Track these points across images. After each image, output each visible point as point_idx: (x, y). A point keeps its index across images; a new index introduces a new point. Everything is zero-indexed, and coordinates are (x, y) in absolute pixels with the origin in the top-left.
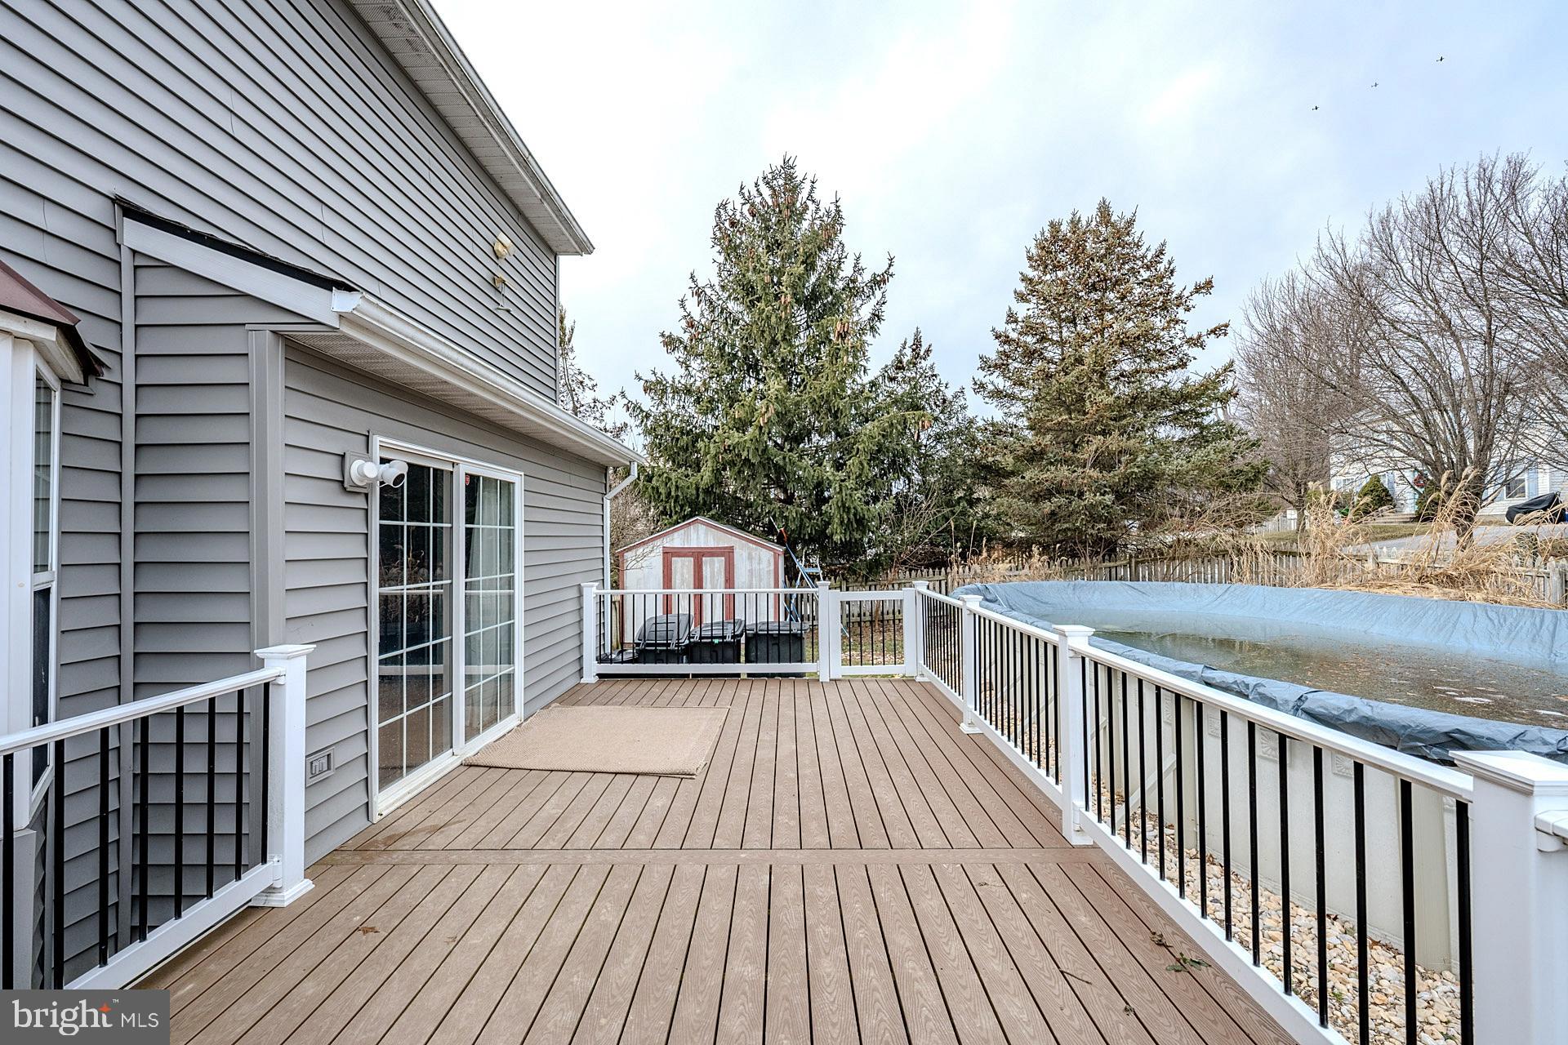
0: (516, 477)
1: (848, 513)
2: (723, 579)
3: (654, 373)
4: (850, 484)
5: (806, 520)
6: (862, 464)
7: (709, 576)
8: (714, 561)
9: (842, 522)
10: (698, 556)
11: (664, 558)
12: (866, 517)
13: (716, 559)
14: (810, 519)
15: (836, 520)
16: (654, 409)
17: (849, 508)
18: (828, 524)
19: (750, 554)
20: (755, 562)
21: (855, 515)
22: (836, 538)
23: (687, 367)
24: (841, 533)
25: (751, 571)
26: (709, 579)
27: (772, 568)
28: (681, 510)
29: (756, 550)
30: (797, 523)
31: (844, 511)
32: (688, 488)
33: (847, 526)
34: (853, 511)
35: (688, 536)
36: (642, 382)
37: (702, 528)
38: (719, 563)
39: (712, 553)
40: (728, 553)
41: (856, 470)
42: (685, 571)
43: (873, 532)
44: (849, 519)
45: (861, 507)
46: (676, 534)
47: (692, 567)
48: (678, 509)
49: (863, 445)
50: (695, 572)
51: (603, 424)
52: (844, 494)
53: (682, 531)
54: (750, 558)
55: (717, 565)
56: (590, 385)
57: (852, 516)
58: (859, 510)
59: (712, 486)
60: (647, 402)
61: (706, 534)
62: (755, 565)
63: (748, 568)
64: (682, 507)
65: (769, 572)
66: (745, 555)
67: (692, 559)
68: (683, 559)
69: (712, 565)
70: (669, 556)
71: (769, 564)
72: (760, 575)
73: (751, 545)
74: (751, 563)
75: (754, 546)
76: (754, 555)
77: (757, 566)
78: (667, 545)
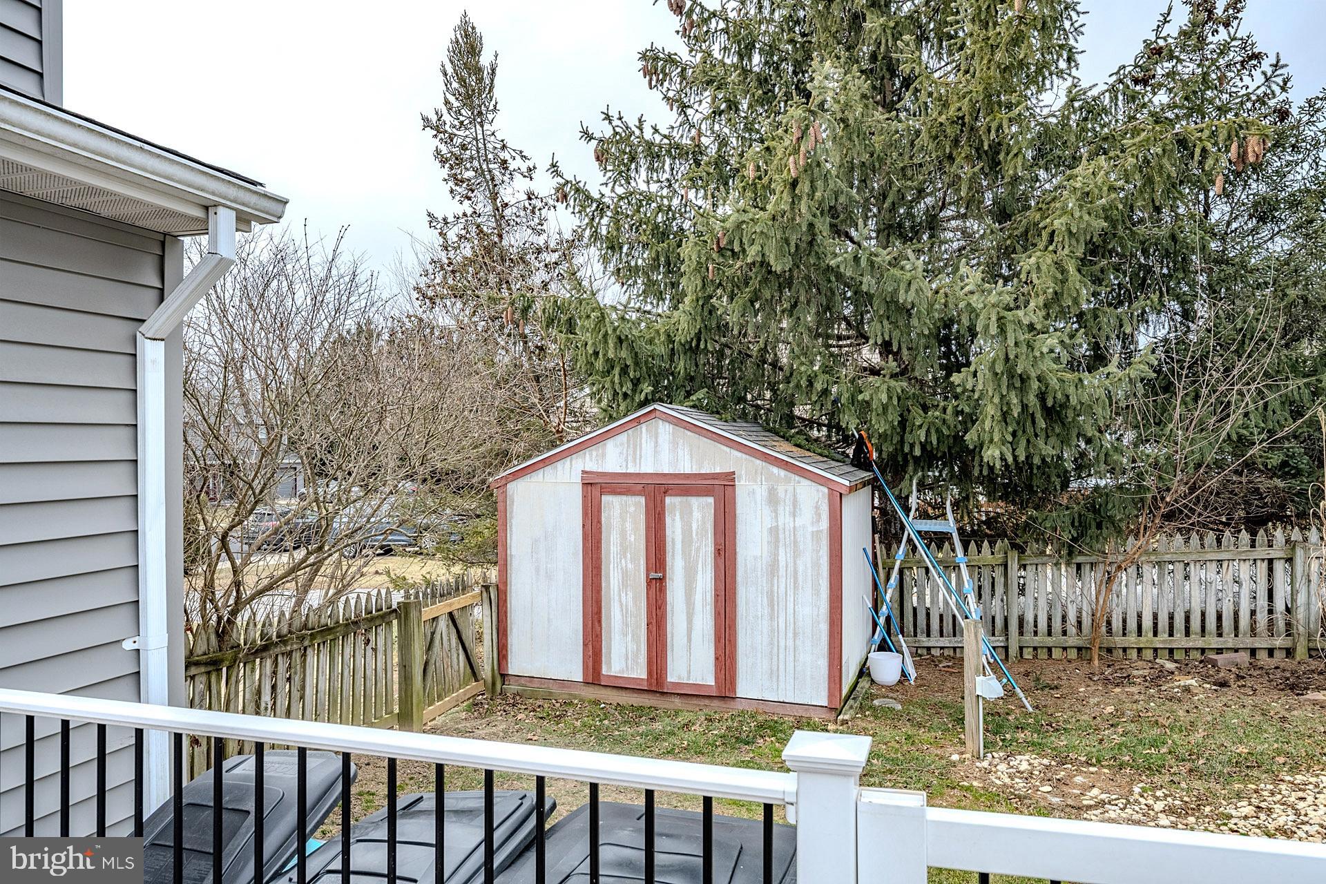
1: (1023, 390)
2: (710, 549)
3: (608, 118)
4: (1031, 314)
5: (916, 411)
6: (1063, 271)
7: (679, 541)
8: (690, 506)
9: (1005, 416)
10: (657, 492)
11: (584, 497)
12: (1074, 401)
13: (694, 500)
14: (925, 408)
15: (991, 410)
16: (607, 191)
17: (1024, 379)
18: (970, 420)
19: (772, 491)
20: (784, 509)
21: (1042, 397)
22: (991, 454)
23: (683, 108)
24: (1004, 442)
25: (774, 531)
26: (679, 546)
27: (824, 524)
28: (634, 391)
29: (788, 481)
30: (894, 417)
31: (1011, 386)
32: (651, 341)
33: (1020, 425)
34: (1035, 385)
35: (635, 447)
36: (594, 143)
37: (664, 429)
38: (701, 510)
39: (688, 486)
40: (722, 488)
41: (1046, 284)
42: (628, 526)
43: (1089, 441)
44: (1025, 407)
45: (1058, 377)
46: (610, 444)
47: (643, 517)
48: (627, 388)
49: (1064, 220)
50: (649, 528)
51: (545, 236)
52: (1011, 342)
53: (623, 437)
54: (773, 500)
55: (697, 515)
56: (524, 169)
57: (1032, 400)
58: (1053, 382)
59: (698, 336)
60: (595, 180)
61: (674, 444)
62: (785, 519)
63: (768, 523)
64: (636, 383)
65: (816, 535)
66: (761, 492)
67: (642, 500)
68: (624, 498)
69: (687, 514)
70: (596, 491)
71: (819, 515)
72: (795, 542)
73: (775, 470)
74: (776, 511)
75: (783, 473)
76: (781, 494)
77: (789, 520)
78: (592, 466)
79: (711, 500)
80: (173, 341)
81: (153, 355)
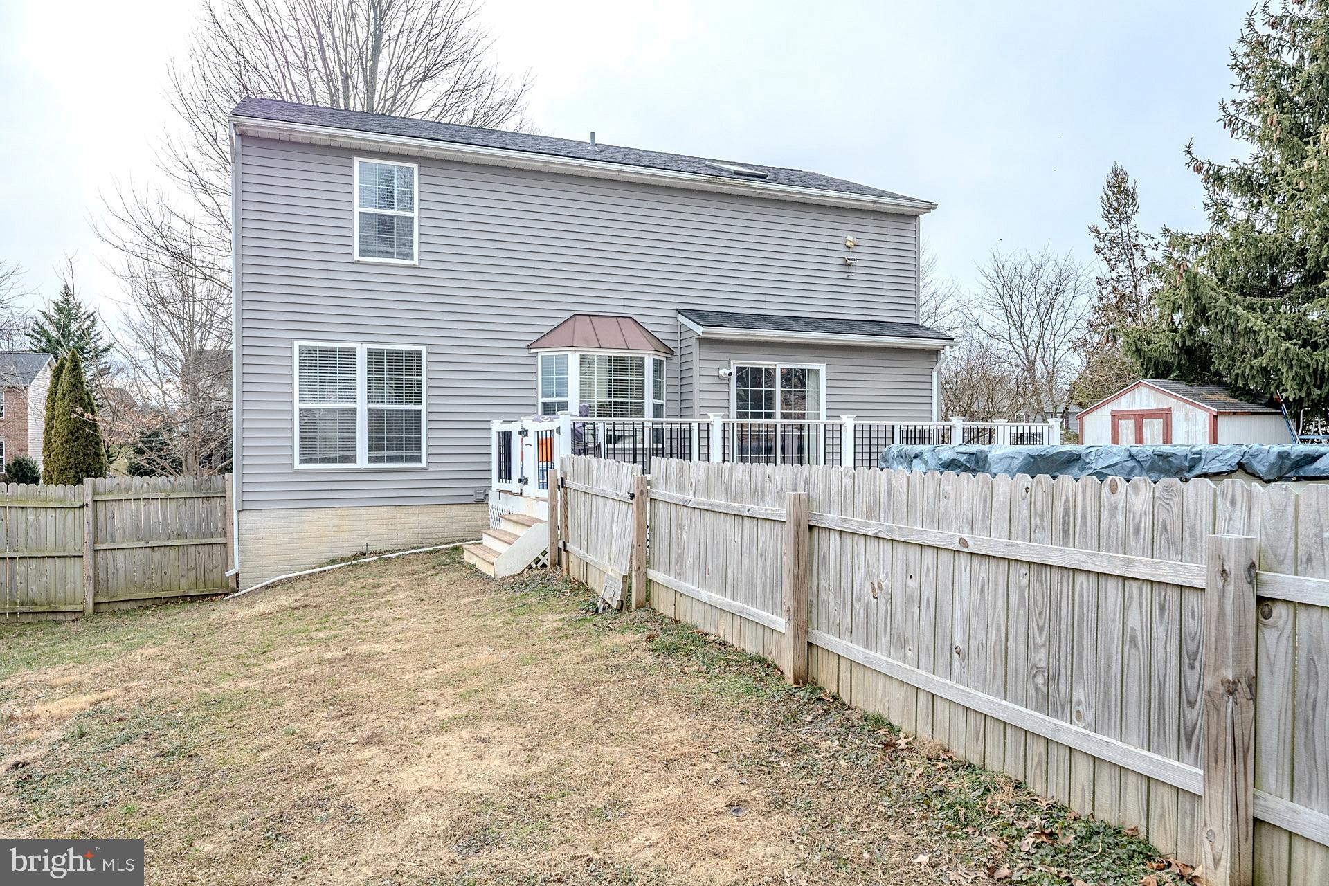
0: (822, 368)
2: (1161, 441)
7: (1149, 437)
8: (1153, 423)
10: (1139, 418)
11: (1113, 421)
13: (1155, 420)
19: (1187, 415)
20: (1192, 423)
25: (1187, 433)
26: (1149, 440)
27: (1207, 429)
29: (1193, 410)
35: (1132, 399)
37: (1144, 390)
38: (1158, 424)
39: (1152, 415)
40: (1165, 415)
42: (1129, 433)
46: (1124, 396)
47: (1134, 428)
50: (1136, 433)
53: (1129, 393)
54: (1187, 419)
55: (1156, 427)
61: (1148, 397)
62: (1192, 427)
63: (1185, 429)
65: (1205, 432)
66: (1182, 416)
67: (1134, 421)
68: (1127, 421)
69: (1152, 426)
70: (1116, 418)
71: (1205, 425)
72: (1196, 437)
73: (1188, 406)
74: (1188, 424)
75: (1191, 407)
76: (1190, 416)
77: (1193, 427)
78: (1115, 408)
79: (1162, 420)
80: (939, 372)
81: (935, 375)
